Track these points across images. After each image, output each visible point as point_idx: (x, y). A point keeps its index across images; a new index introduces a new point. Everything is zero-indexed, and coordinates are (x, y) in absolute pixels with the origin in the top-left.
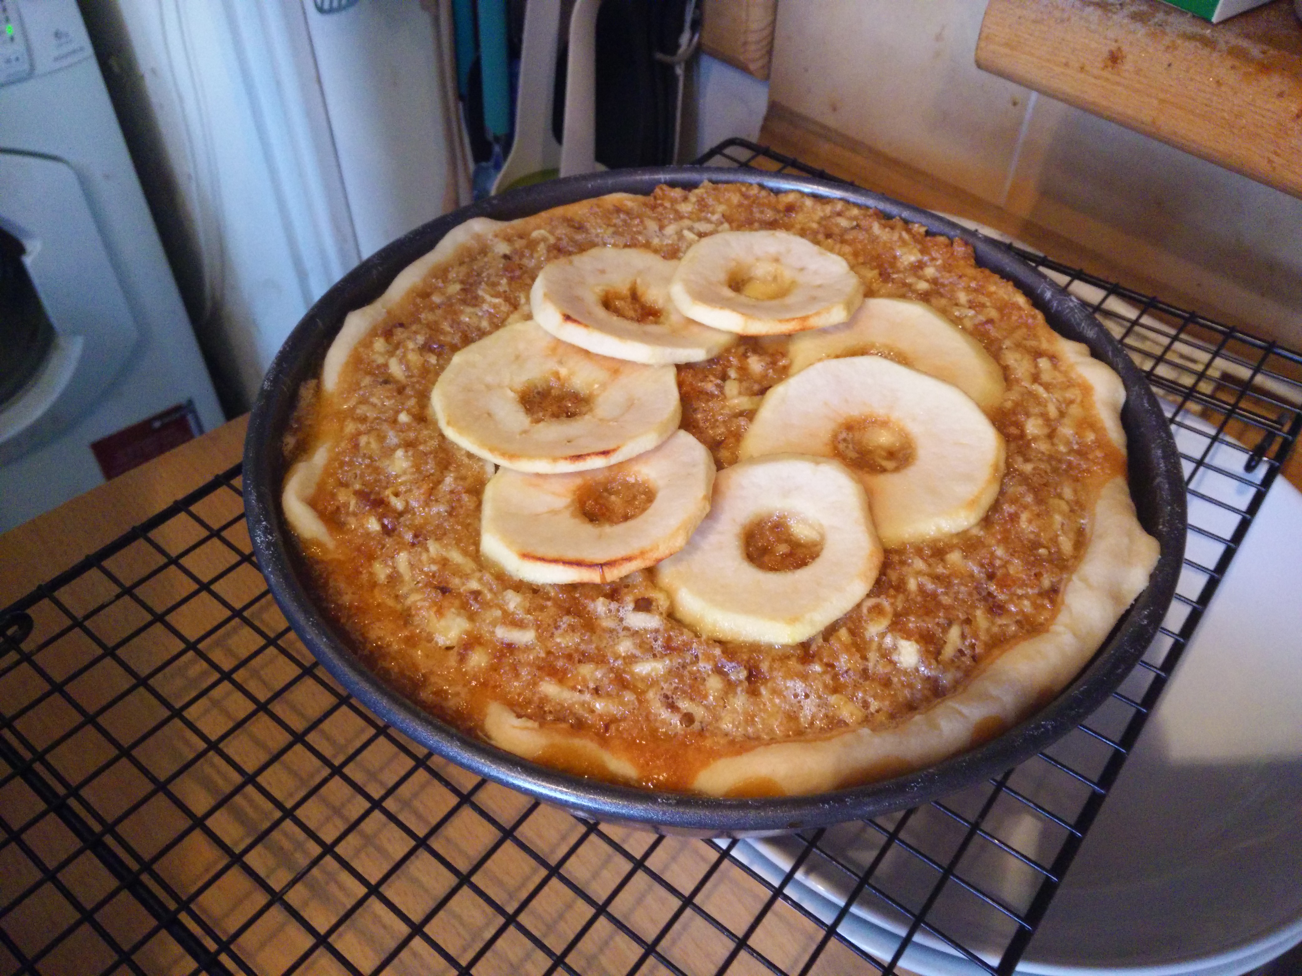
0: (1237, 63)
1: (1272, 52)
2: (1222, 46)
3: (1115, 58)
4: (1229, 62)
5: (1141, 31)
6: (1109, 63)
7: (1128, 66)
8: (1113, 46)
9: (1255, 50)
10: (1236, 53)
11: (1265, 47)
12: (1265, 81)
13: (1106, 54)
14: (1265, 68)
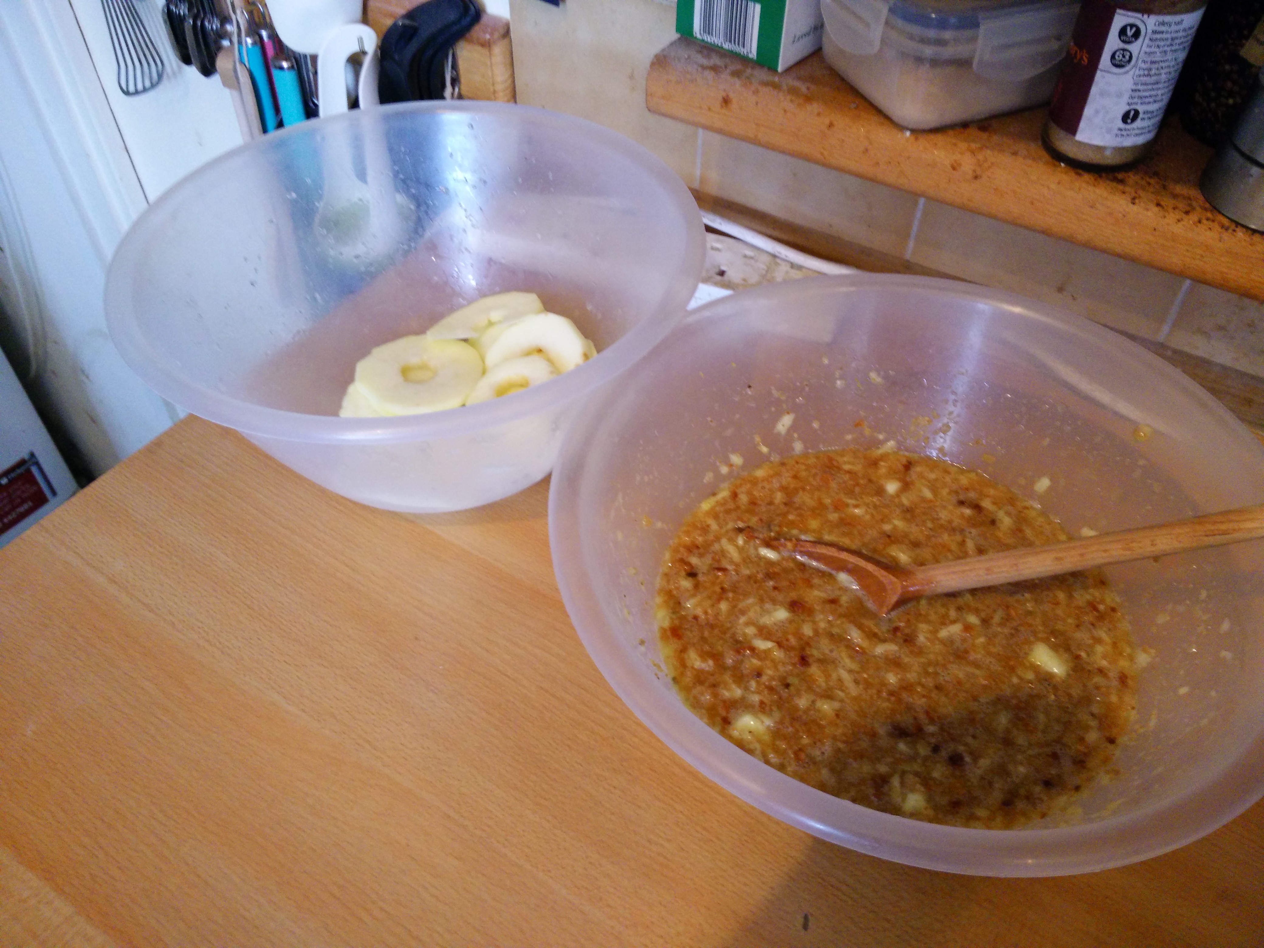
0: (793, 98)
1: (813, 87)
2: (785, 87)
3: (726, 101)
4: (789, 97)
5: (738, 83)
6: (724, 105)
7: (734, 105)
8: (724, 94)
9: (803, 88)
10: (793, 91)
11: (809, 84)
12: (809, 107)
13: (720, 99)
14: (808, 99)
